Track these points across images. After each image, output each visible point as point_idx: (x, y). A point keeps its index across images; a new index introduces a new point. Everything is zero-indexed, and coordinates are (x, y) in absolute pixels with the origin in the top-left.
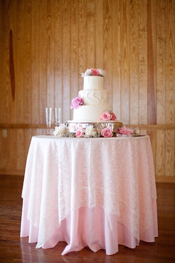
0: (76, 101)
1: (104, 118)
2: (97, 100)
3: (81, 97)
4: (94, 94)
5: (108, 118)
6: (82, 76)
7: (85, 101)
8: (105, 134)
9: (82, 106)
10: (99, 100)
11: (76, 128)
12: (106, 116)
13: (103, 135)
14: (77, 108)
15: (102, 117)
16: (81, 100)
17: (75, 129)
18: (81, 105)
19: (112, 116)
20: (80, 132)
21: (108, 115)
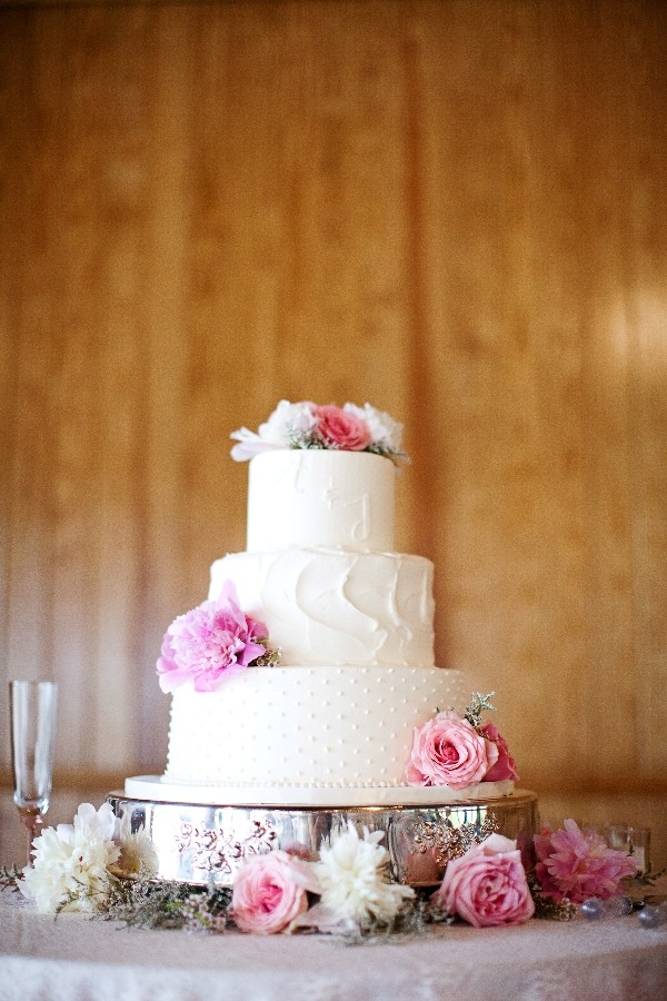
0: (207, 633)
1: (439, 769)
2: (374, 625)
3: (247, 604)
4: (348, 577)
5: (470, 767)
6: (237, 454)
7: (277, 635)
8: (476, 901)
9: (260, 670)
10: (383, 624)
11: (219, 844)
12: (445, 752)
13: (466, 910)
14: (214, 689)
15: (424, 756)
16: (245, 627)
17: (216, 860)
18: (253, 664)
19: (495, 754)
20: (278, 882)
21: (469, 745)
